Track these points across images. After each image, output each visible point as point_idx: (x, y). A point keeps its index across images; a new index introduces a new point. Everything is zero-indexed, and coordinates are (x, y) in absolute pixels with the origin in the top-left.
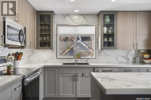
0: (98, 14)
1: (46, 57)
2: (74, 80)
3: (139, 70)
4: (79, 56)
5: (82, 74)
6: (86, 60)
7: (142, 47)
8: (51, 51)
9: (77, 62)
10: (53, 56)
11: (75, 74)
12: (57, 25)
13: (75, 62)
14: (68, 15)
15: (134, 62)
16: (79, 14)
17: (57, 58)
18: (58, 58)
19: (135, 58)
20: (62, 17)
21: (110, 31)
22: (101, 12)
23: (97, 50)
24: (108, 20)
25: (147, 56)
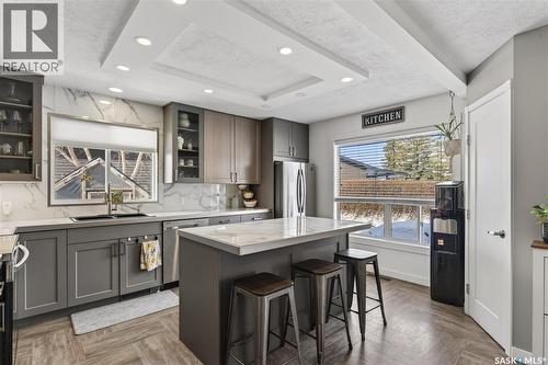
0: (165, 108)
2: (115, 256)
3: (240, 219)
4: (117, 198)
5: (135, 238)
6: (136, 206)
7: (242, 180)
8: (30, 187)
9: (113, 212)
10: (34, 201)
11: (116, 241)
12: (49, 115)
13: (107, 213)
14: (86, 94)
15: (230, 207)
17: (49, 205)
18: (52, 203)
19: (231, 200)
20: (67, 95)
21: (190, 146)
22: (172, 103)
23: (161, 184)
24: (186, 123)
25: (248, 195)
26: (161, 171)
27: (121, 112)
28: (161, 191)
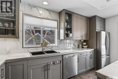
1: (9, 47)
5: (53, 62)
8: (16, 41)
10: (18, 46)
11: (46, 64)
12: (23, 14)
14: (35, 7)
16: (45, 9)
17: (23, 47)
18: (24, 47)
19: (79, 45)
20: (29, 7)
21: (69, 26)
23: (58, 40)
24: (67, 18)
25: (85, 44)
26: (58, 35)
27: (46, 14)
28: (59, 42)
